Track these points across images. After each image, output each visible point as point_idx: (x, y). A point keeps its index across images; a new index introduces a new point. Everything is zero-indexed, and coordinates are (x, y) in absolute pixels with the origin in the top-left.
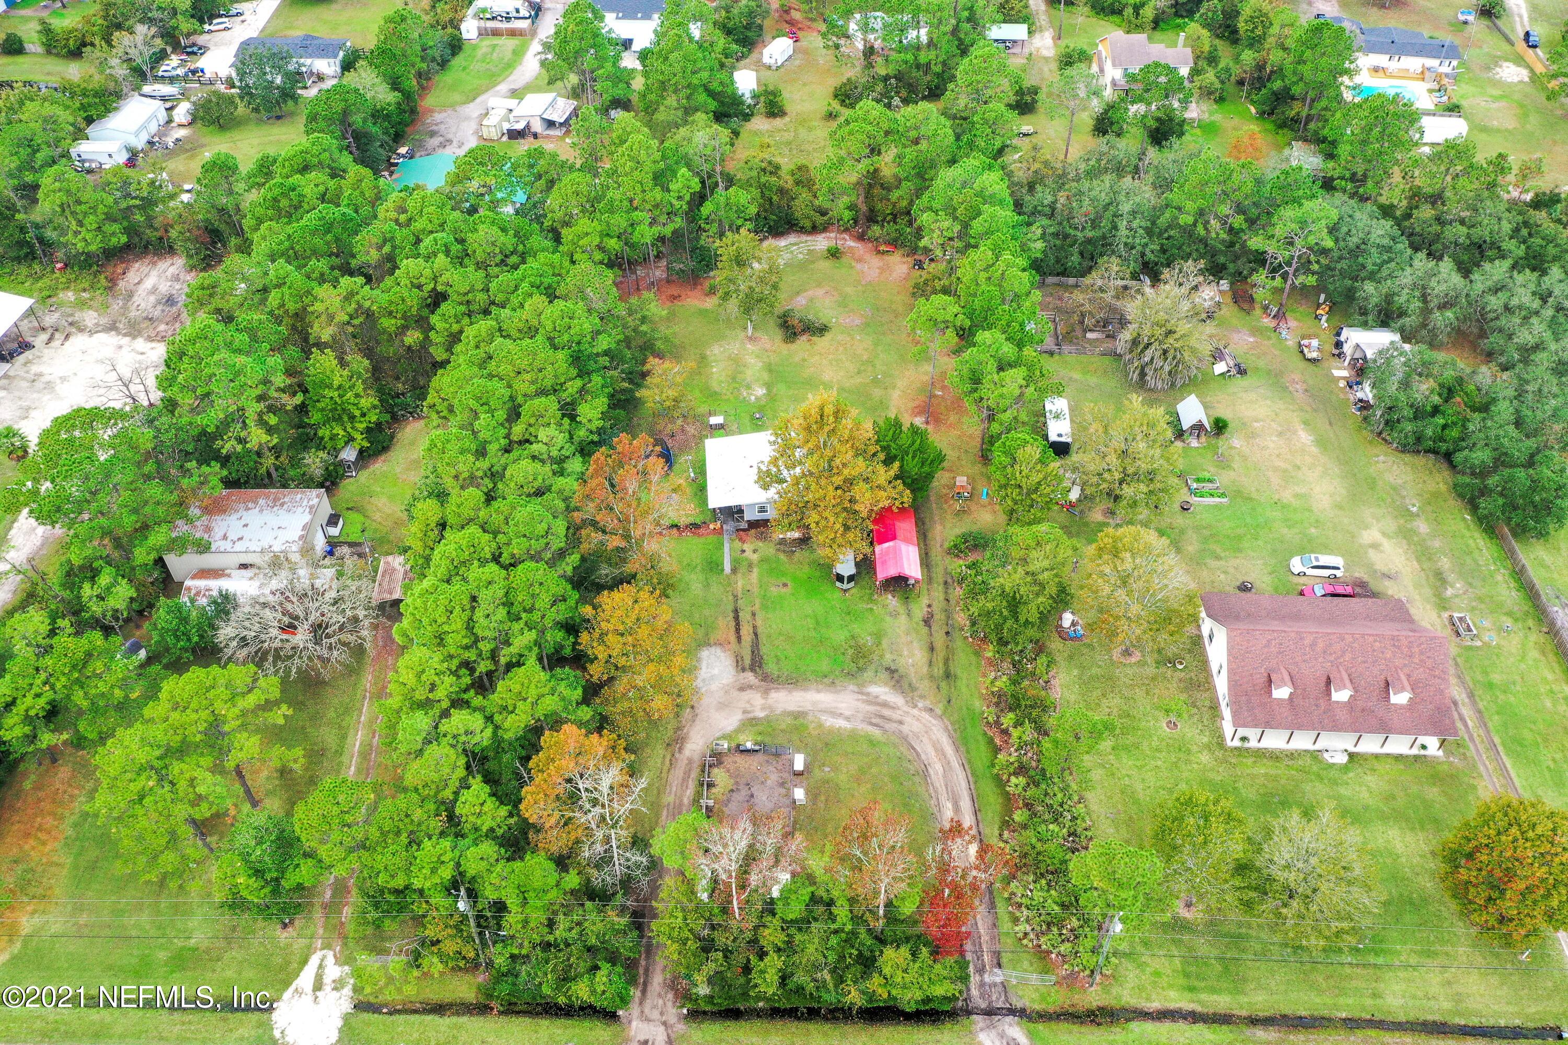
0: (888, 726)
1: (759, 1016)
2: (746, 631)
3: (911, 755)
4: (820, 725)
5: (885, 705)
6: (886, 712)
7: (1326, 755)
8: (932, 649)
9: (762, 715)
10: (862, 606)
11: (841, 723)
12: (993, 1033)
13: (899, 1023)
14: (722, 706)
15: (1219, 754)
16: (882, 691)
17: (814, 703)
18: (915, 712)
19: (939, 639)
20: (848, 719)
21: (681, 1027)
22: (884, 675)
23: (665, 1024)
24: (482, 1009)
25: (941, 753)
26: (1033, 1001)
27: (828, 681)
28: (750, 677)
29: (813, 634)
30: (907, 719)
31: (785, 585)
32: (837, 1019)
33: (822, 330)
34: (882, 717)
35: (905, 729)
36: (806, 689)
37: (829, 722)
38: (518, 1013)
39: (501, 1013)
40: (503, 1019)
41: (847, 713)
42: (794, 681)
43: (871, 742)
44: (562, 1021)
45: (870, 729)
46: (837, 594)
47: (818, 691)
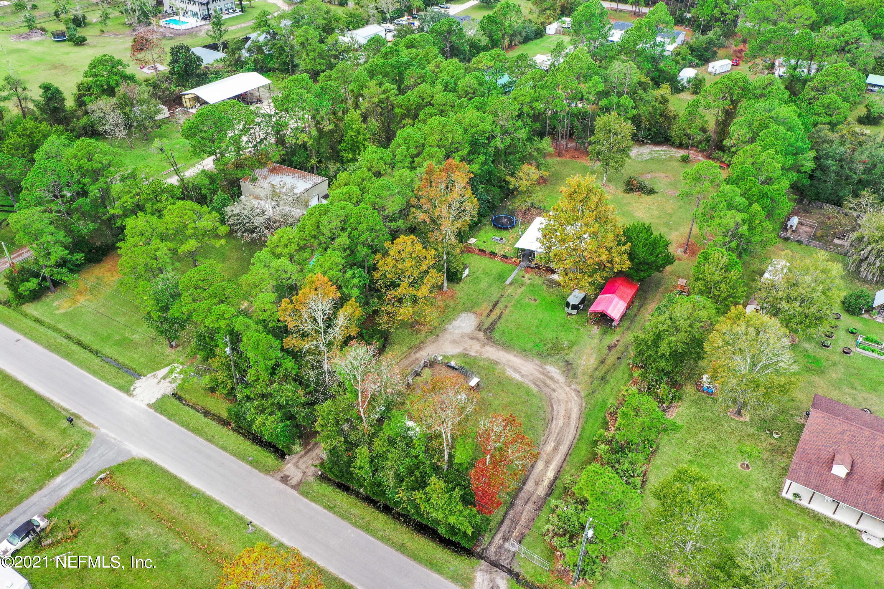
0: (544, 389)
1: (357, 496)
2: (496, 313)
3: (548, 409)
4: (504, 372)
5: (551, 378)
6: (549, 382)
7: (864, 537)
8: (603, 362)
9: (473, 354)
10: (574, 325)
11: (518, 377)
12: (487, 576)
13: (434, 541)
14: (455, 342)
15: (771, 498)
16: (554, 371)
17: (508, 361)
18: (568, 389)
19: (612, 358)
20: (522, 376)
21: (311, 479)
22: (562, 364)
23: (304, 473)
24: (226, 423)
25: (568, 415)
27: (525, 353)
28: (481, 335)
29: (534, 328)
30: (560, 391)
31: (535, 300)
32: (399, 520)
33: (652, 192)
34: (545, 384)
35: (554, 395)
36: (508, 352)
37: (510, 373)
38: (240, 433)
39: (233, 429)
40: (232, 432)
41: (524, 373)
42: (505, 346)
43: (528, 392)
44: (258, 448)
45: (532, 386)
46: (564, 315)
47: (515, 356)
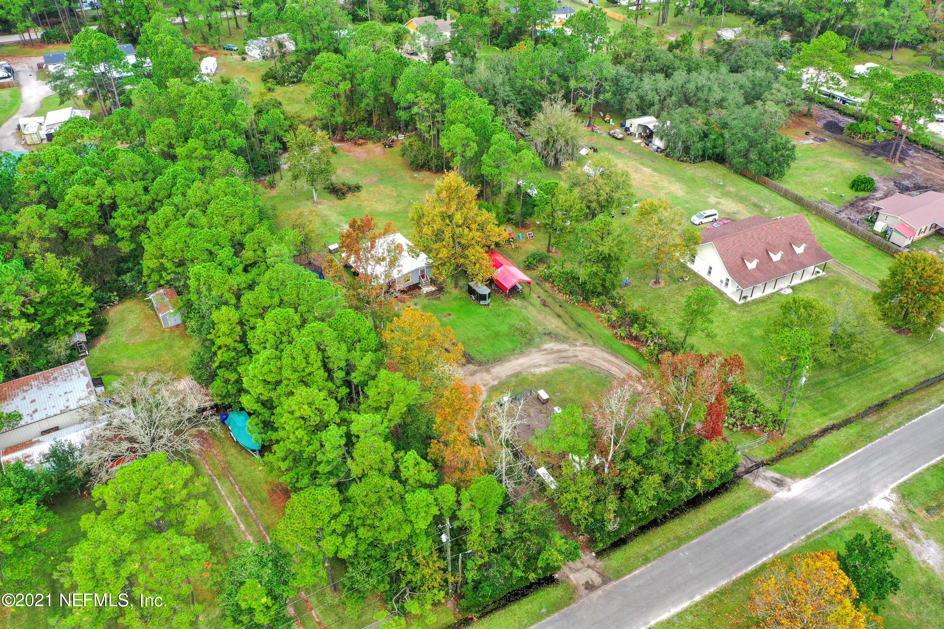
0: (570, 361)
1: (636, 536)
3: (597, 369)
4: (534, 375)
5: (559, 351)
6: (564, 354)
7: (782, 292)
8: (559, 316)
9: (496, 383)
10: (503, 309)
11: (544, 369)
12: (760, 479)
13: (710, 500)
15: (738, 309)
16: (550, 345)
17: (520, 365)
18: (578, 348)
19: (559, 310)
20: (546, 366)
21: (600, 564)
22: (546, 337)
23: (589, 567)
24: (466, 622)
25: (609, 362)
26: (763, 455)
27: (518, 352)
28: (471, 367)
29: (488, 332)
30: (578, 353)
31: (449, 315)
32: (677, 515)
33: (358, 188)
34: (564, 357)
35: (581, 358)
36: (509, 361)
37: (537, 371)
38: (491, 612)
39: (480, 618)
40: (485, 620)
41: (543, 363)
42: (498, 359)
43: (569, 371)
44: (524, 601)
45: (562, 365)
46: (484, 309)
47: (517, 359)
